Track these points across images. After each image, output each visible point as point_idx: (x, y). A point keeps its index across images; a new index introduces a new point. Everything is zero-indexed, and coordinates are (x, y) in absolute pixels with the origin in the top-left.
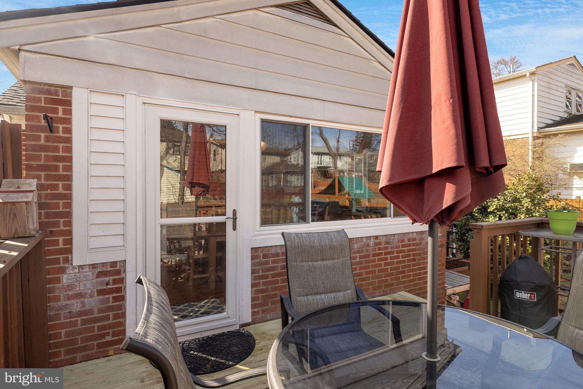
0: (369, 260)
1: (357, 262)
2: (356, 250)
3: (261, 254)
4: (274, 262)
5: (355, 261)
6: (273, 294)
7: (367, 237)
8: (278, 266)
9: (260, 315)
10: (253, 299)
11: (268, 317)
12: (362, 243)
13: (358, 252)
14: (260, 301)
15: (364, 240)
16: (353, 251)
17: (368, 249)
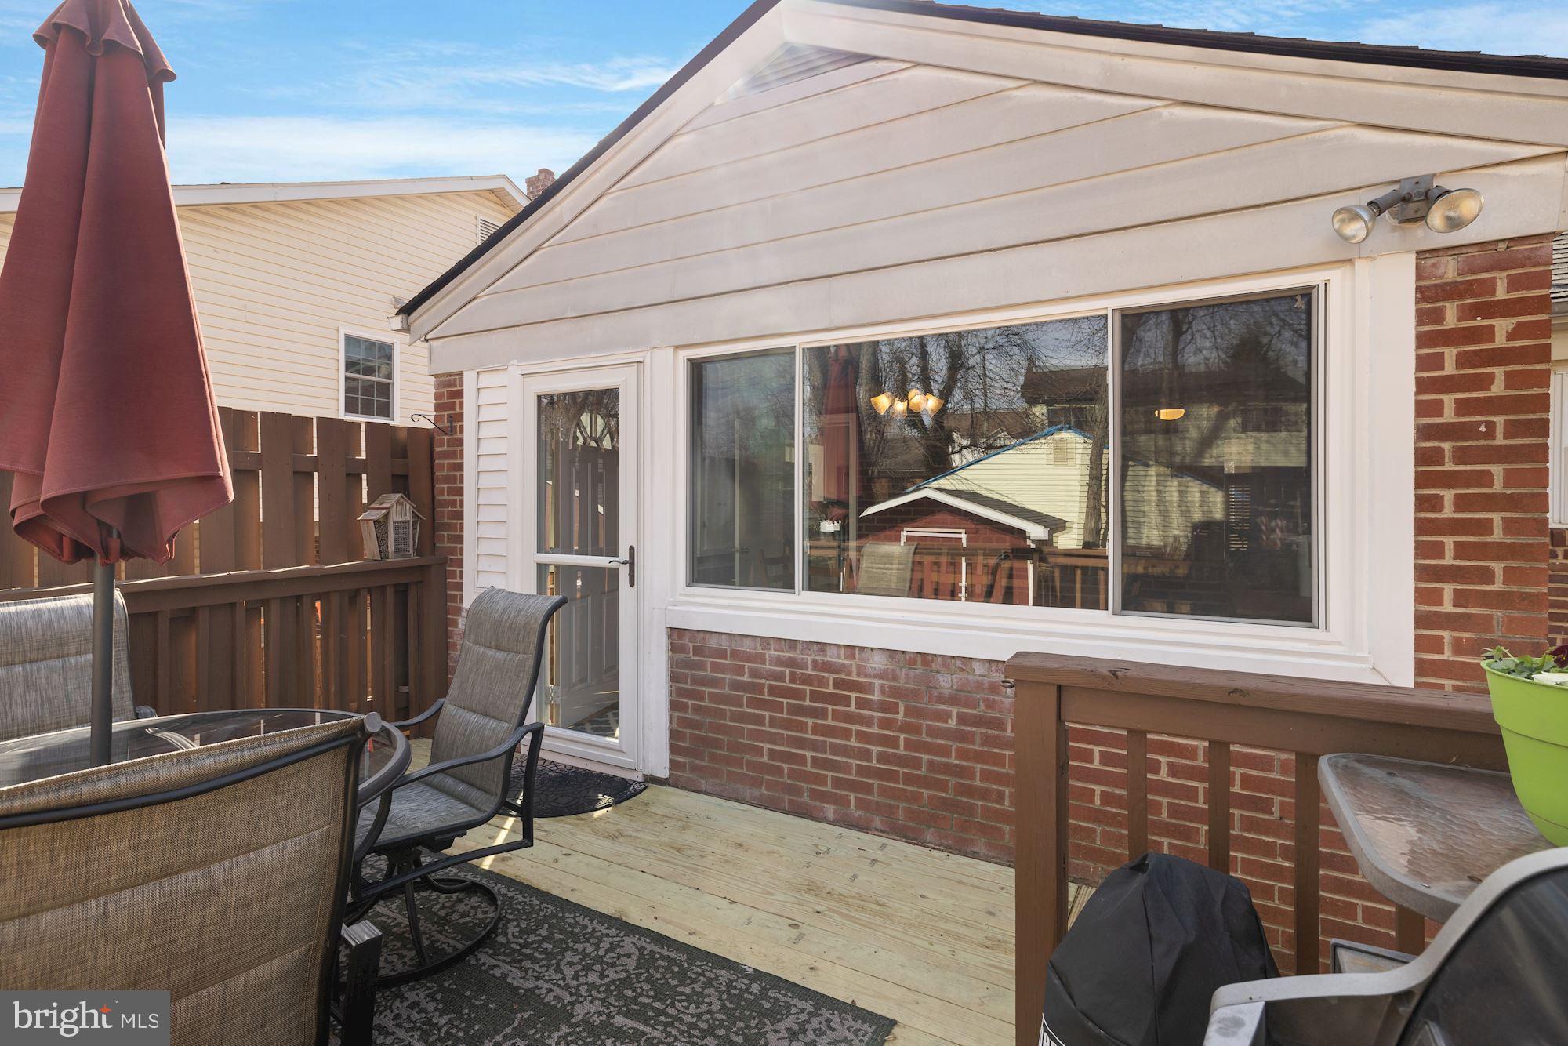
0: (997, 737)
1: (948, 730)
2: (947, 693)
3: (691, 645)
4: (716, 667)
5: (944, 725)
6: (714, 738)
7: (990, 661)
8: (724, 679)
9: (686, 775)
10: (674, 735)
11: (703, 785)
12: (971, 677)
13: (953, 700)
14: (687, 744)
15: (979, 669)
16: (936, 693)
17: (994, 701)
